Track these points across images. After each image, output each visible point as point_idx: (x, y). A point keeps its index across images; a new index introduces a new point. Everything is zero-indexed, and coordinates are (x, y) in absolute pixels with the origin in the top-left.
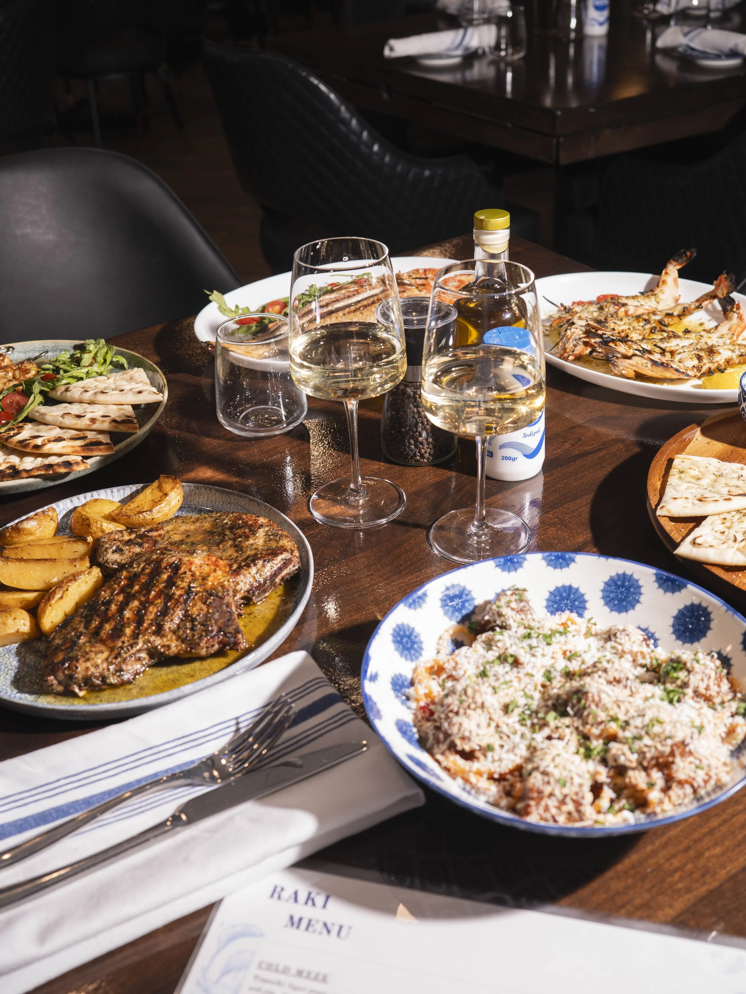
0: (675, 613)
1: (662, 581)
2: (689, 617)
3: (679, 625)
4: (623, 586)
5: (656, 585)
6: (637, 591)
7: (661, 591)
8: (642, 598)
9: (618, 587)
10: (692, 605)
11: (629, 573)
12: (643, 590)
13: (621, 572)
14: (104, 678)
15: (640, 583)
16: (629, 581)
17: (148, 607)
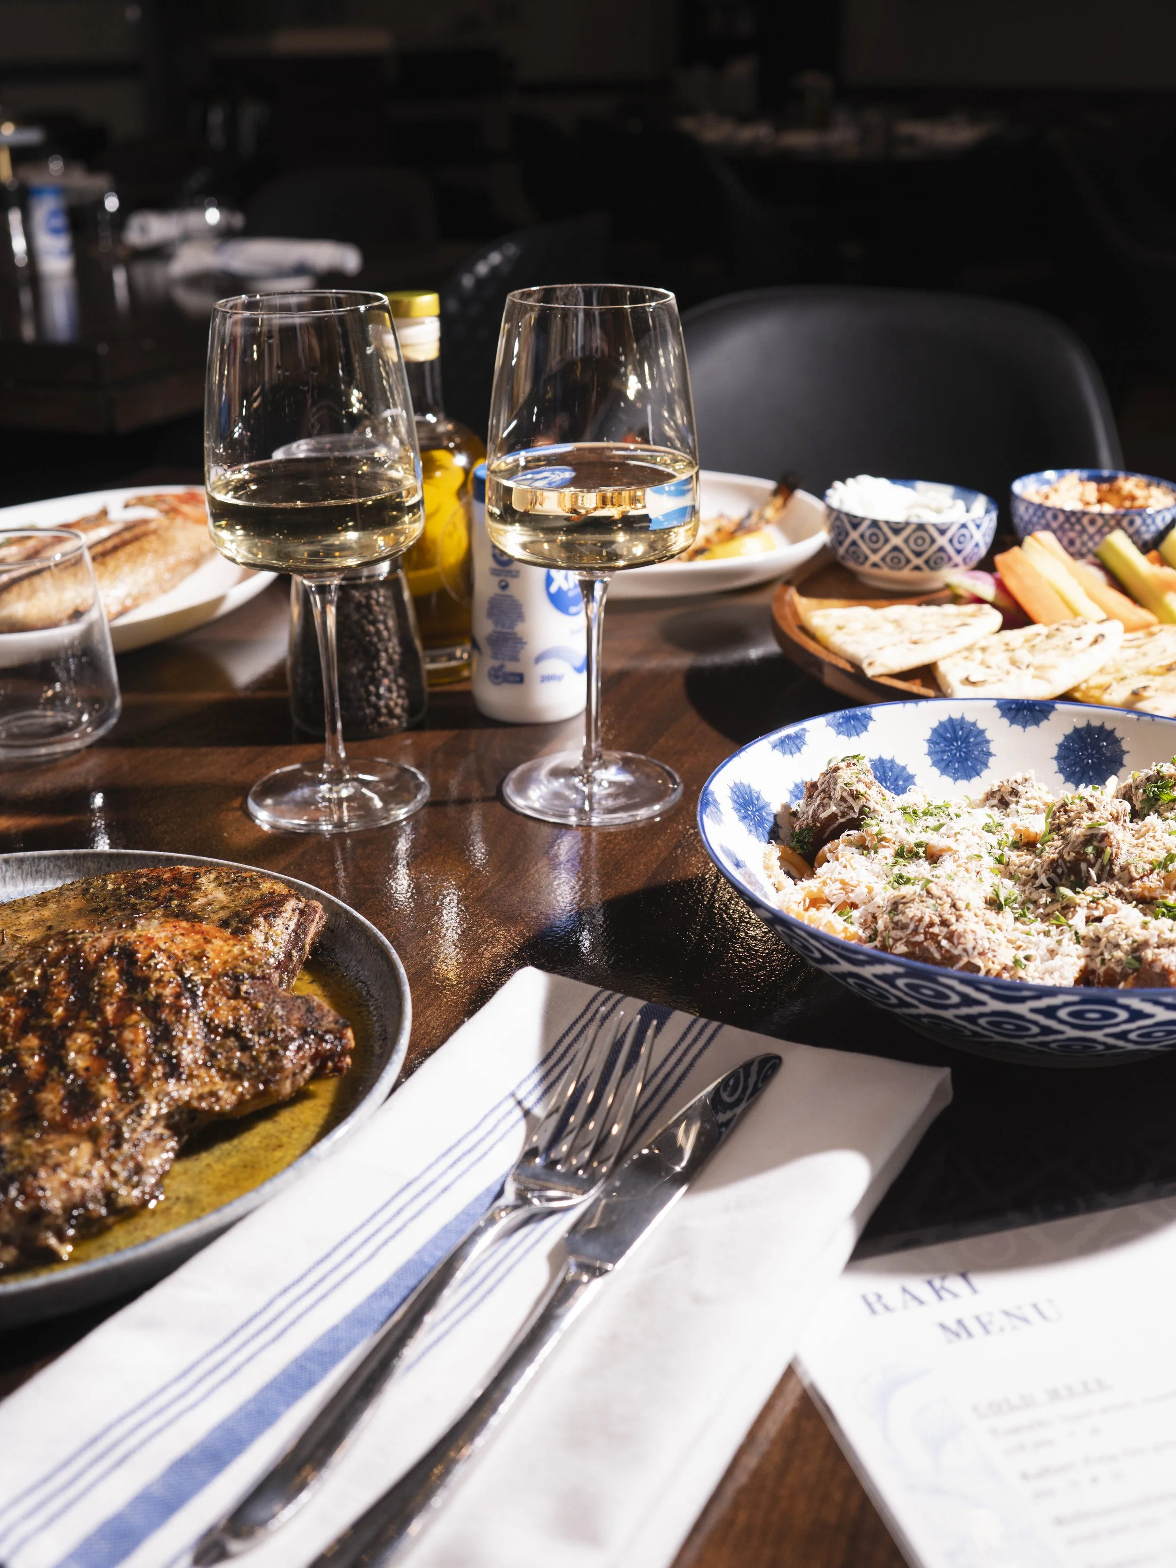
0: (1055, 751)
1: (1013, 713)
2: (1081, 749)
3: (1070, 766)
4: (956, 738)
5: (1005, 722)
6: (979, 739)
7: (1017, 728)
8: (993, 748)
9: (949, 742)
10: (1076, 731)
11: (956, 716)
12: (988, 735)
13: (944, 718)
14: (109, 1196)
15: (981, 726)
16: (962, 729)
17: (120, 1034)
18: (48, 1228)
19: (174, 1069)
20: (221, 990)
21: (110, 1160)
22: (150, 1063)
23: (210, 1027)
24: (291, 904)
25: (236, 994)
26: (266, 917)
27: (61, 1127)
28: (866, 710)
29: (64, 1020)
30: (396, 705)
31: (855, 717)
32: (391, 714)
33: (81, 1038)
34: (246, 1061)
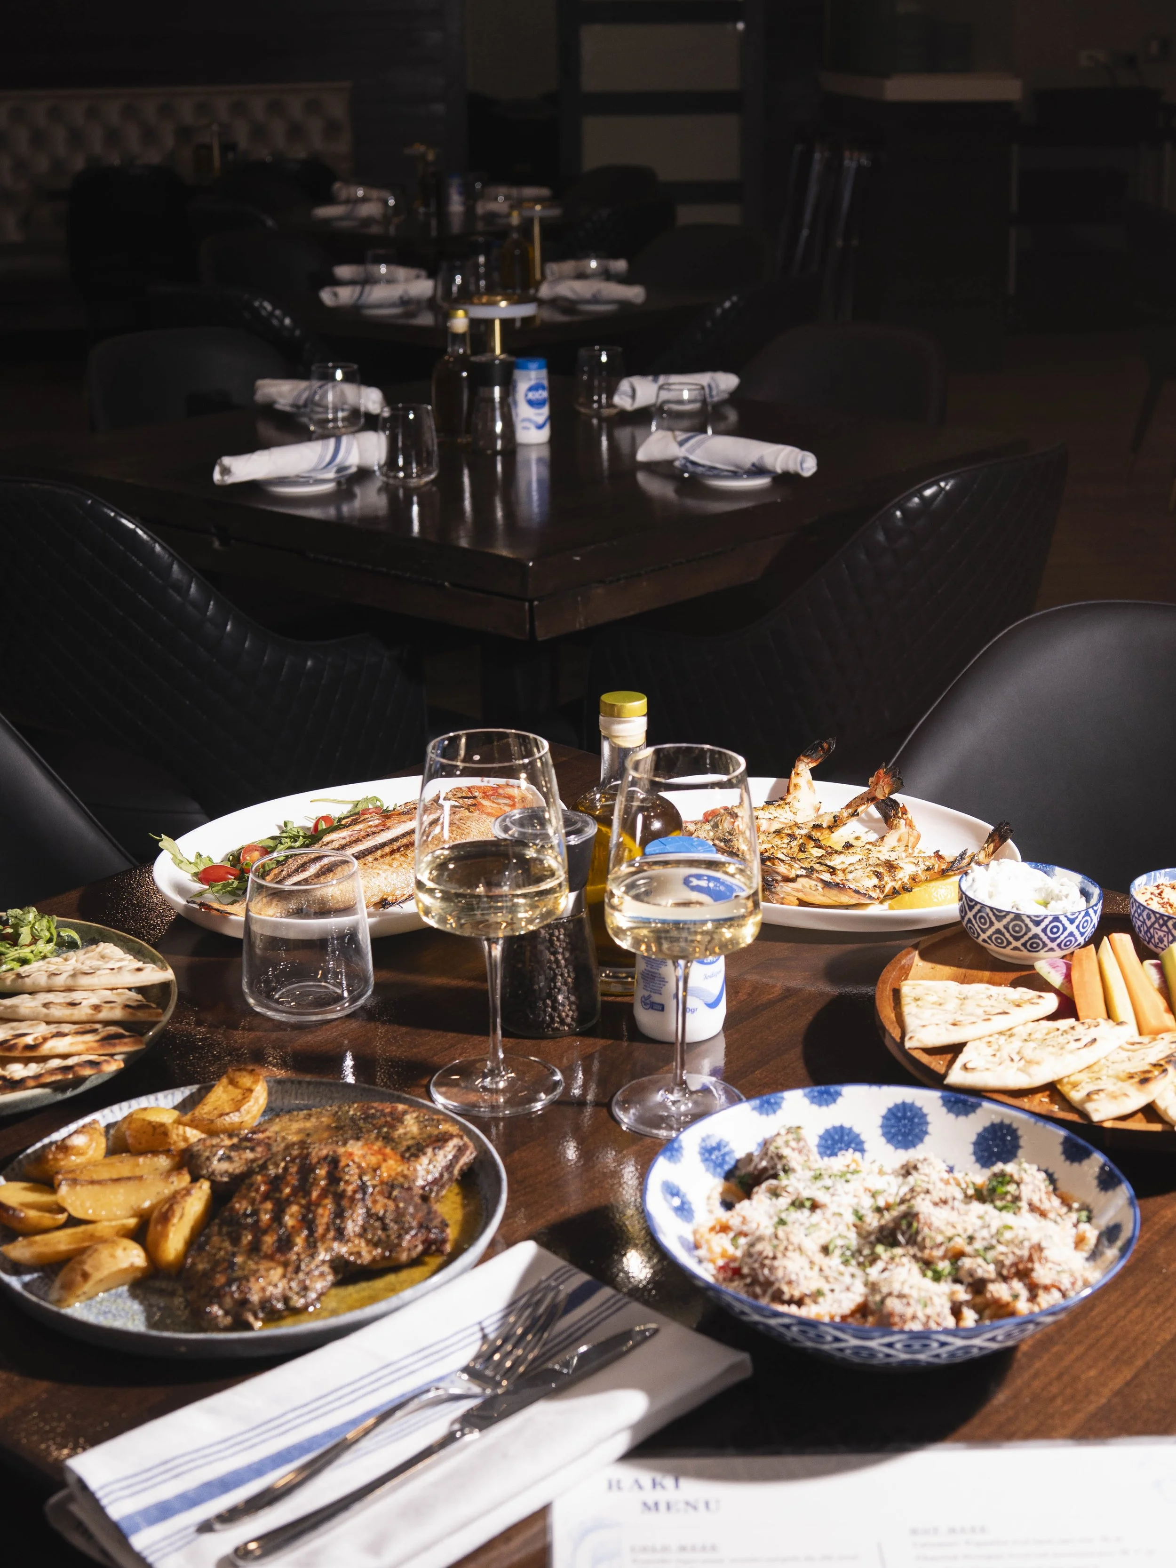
0: (973, 1138)
1: (950, 1104)
2: (992, 1140)
3: (981, 1151)
4: (904, 1117)
5: (944, 1110)
6: (922, 1120)
7: (952, 1116)
8: (930, 1129)
9: (899, 1119)
10: (993, 1125)
11: (908, 1100)
12: (929, 1119)
13: (899, 1101)
14: (286, 1300)
15: (925, 1111)
16: (911, 1110)
17: (316, 1210)
18: (250, 1310)
19: (340, 1234)
20: (381, 1193)
21: (290, 1280)
22: (327, 1230)
23: (369, 1214)
24: (455, 1141)
25: (389, 1197)
26: (434, 1149)
27: (270, 1257)
28: (838, 1088)
29: (289, 1195)
30: (567, 1016)
31: (828, 1093)
32: (562, 1022)
33: (294, 1208)
34: (383, 1237)
